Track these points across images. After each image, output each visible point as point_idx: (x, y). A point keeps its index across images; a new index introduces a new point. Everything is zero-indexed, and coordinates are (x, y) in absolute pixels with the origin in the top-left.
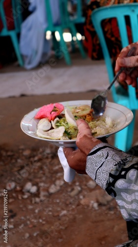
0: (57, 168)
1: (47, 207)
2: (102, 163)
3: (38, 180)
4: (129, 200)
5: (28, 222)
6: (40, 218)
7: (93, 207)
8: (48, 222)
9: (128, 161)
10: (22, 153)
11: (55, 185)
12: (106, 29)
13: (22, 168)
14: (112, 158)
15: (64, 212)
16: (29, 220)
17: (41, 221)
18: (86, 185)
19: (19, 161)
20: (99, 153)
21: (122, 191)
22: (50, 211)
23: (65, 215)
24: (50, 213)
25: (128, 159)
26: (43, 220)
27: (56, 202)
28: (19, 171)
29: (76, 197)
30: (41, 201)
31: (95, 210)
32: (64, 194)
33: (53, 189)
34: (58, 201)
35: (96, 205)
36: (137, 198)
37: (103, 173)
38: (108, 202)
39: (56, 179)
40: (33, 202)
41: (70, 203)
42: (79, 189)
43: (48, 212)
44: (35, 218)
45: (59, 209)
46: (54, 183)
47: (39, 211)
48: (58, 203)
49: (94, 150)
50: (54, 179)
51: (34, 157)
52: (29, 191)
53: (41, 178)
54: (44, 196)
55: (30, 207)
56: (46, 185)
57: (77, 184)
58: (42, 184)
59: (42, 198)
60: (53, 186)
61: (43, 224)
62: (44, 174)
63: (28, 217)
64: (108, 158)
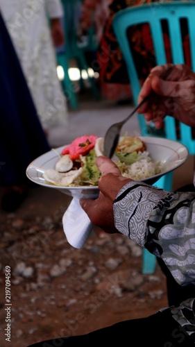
0: (61, 243)
1: (48, 295)
2: (134, 208)
3: (34, 260)
4: (182, 254)
5: (21, 316)
6: (38, 309)
7: (114, 294)
8: (49, 315)
9: (173, 200)
10: (11, 224)
11: (59, 265)
12: (134, 40)
13: (11, 243)
14: (147, 199)
15: (73, 301)
16: (22, 312)
17: (39, 313)
18: (103, 265)
19: (7, 234)
20: (129, 196)
21: (171, 243)
22: (52, 300)
23: (74, 305)
24: (53, 303)
25: (173, 197)
26: (43, 312)
27: (62, 289)
28: (6, 248)
29: (90, 281)
30: (39, 287)
31: (118, 298)
32: (72, 278)
33: (56, 271)
34: (63, 287)
35: (118, 291)
36: (192, 247)
37: (137, 223)
38: (137, 287)
39: (61, 258)
40: (28, 289)
41: (82, 290)
42: (94, 270)
43: (50, 301)
44: (31, 309)
45: (65, 297)
46: (57, 262)
47: (37, 300)
48: (64, 290)
49: (122, 193)
50: (57, 258)
51: (28, 228)
52: (21, 275)
53: (38, 257)
54: (44, 281)
55: (23, 295)
56: (46, 267)
57: (91, 263)
58: (40, 266)
59: (40, 283)
60: (56, 267)
61: (43, 318)
62: (43, 251)
63: (20, 309)
64: (143, 200)
